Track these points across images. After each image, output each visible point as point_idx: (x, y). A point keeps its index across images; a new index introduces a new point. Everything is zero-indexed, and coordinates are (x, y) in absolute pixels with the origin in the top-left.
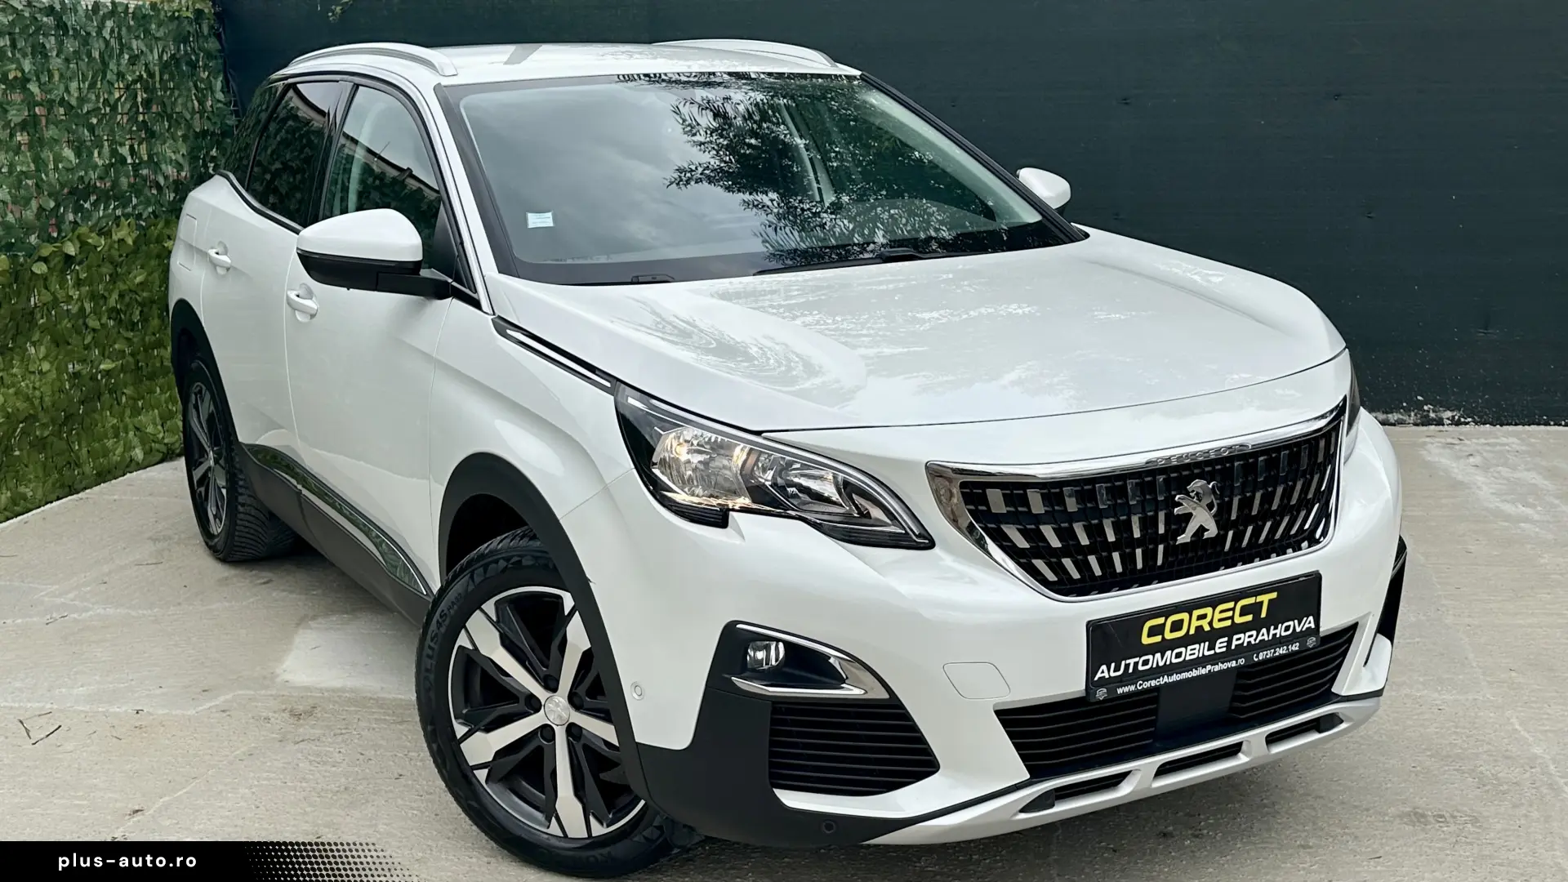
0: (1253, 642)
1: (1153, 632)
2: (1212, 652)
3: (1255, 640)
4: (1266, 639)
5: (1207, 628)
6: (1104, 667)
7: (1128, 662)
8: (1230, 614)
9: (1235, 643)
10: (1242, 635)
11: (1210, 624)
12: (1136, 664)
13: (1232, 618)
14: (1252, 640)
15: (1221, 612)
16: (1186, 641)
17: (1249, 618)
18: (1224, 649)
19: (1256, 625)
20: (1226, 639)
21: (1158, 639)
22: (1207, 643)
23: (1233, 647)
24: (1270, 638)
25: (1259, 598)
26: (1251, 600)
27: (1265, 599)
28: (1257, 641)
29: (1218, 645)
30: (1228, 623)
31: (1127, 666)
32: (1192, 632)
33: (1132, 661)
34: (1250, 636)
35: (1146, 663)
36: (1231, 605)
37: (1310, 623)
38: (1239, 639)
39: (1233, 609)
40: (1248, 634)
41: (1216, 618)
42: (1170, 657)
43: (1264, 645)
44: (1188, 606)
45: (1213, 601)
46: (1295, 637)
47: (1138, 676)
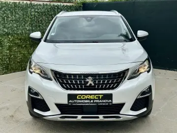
1: (79, 97)
16: (85, 99)
19: (99, 99)
27: (101, 96)
41: (91, 97)
42: (82, 101)
43: (100, 103)
44: (86, 95)
45: (91, 95)
46: (107, 103)
47: (76, 103)
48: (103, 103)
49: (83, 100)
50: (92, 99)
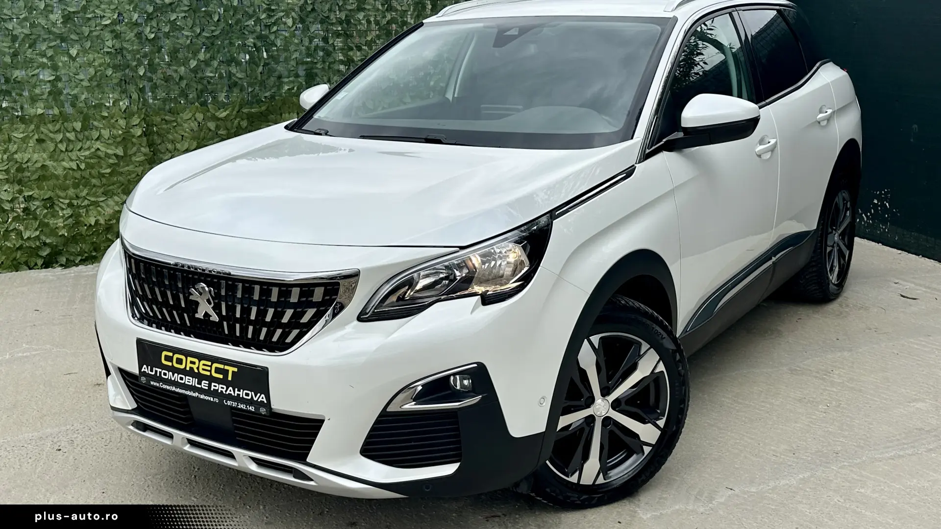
0: (224, 393)
2: (200, 386)
3: (226, 391)
4: (233, 394)
5: (196, 371)
6: (145, 366)
7: (156, 369)
8: (209, 368)
9: (213, 388)
10: (217, 385)
11: (198, 368)
12: (160, 372)
13: (210, 371)
14: (224, 390)
15: (204, 365)
17: (221, 376)
18: (207, 388)
20: (207, 382)
21: (170, 364)
22: (197, 380)
23: (212, 389)
24: (236, 395)
25: (227, 367)
26: (221, 366)
27: (231, 369)
28: (227, 393)
29: (203, 384)
30: (208, 373)
31: (156, 371)
32: (188, 369)
33: (159, 370)
34: (222, 388)
35: (165, 374)
36: (209, 363)
37: (263, 398)
38: (216, 386)
39: (211, 366)
40: (221, 386)
41: (202, 367)
42: (176, 377)
48: (238, 399)
49: (179, 371)
50: (205, 377)
